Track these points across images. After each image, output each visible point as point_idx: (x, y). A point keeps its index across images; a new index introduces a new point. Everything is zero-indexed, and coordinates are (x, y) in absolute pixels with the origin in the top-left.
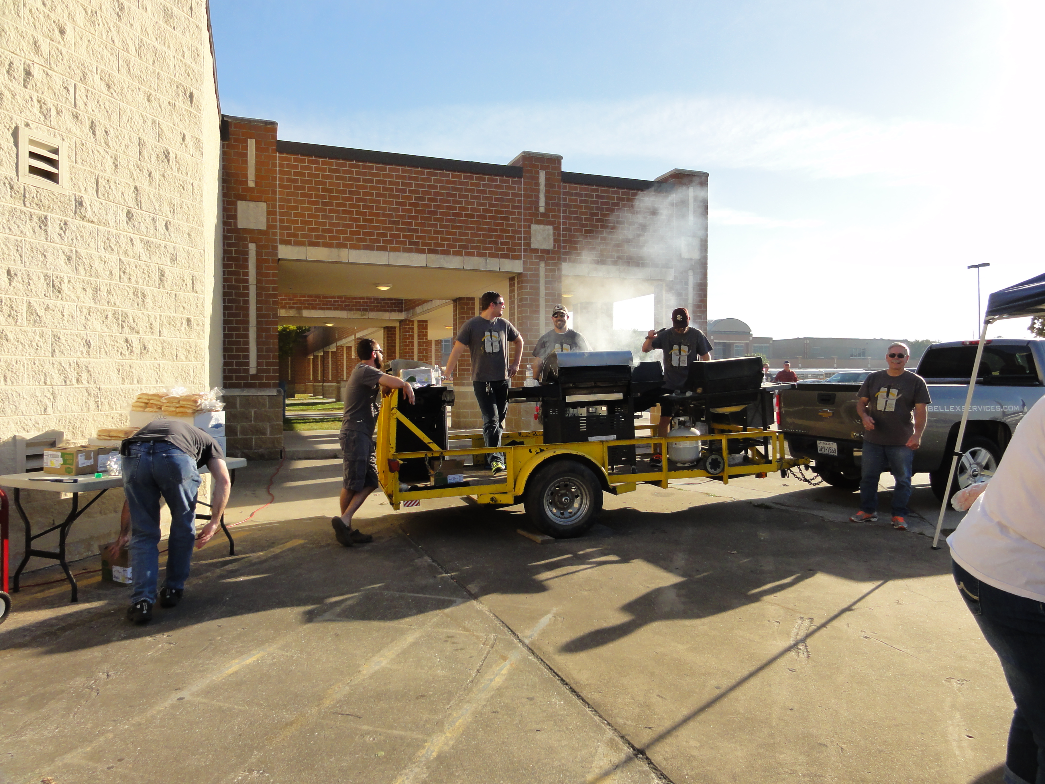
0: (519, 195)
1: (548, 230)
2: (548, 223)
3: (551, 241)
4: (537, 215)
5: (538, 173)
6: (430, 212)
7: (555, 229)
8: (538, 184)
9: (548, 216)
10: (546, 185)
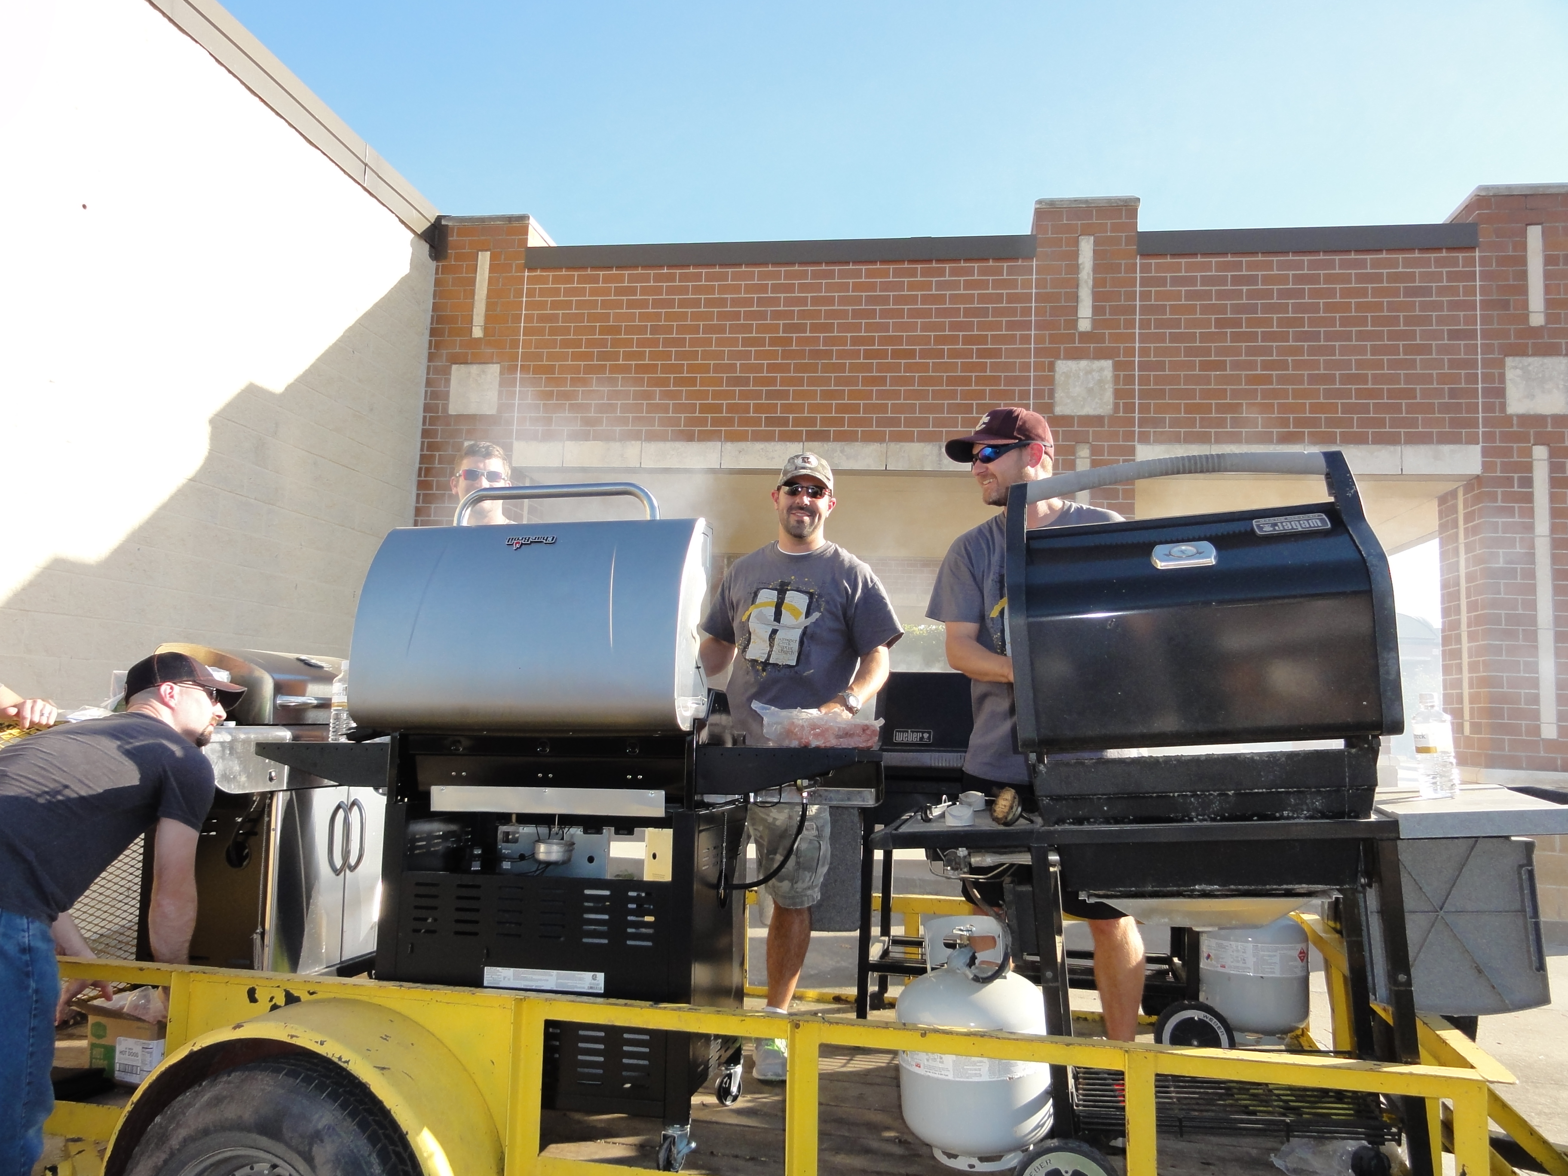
0: (1027, 298)
1: (1101, 369)
2: (1100, 355)
3: (1109, 395)
4: (1070, 338)
5: (1076, 243)
6: (816, 354)
7: (1117, 366)
8: (1075, 268)
9: (1100, 338)
10: (1096, 268)
